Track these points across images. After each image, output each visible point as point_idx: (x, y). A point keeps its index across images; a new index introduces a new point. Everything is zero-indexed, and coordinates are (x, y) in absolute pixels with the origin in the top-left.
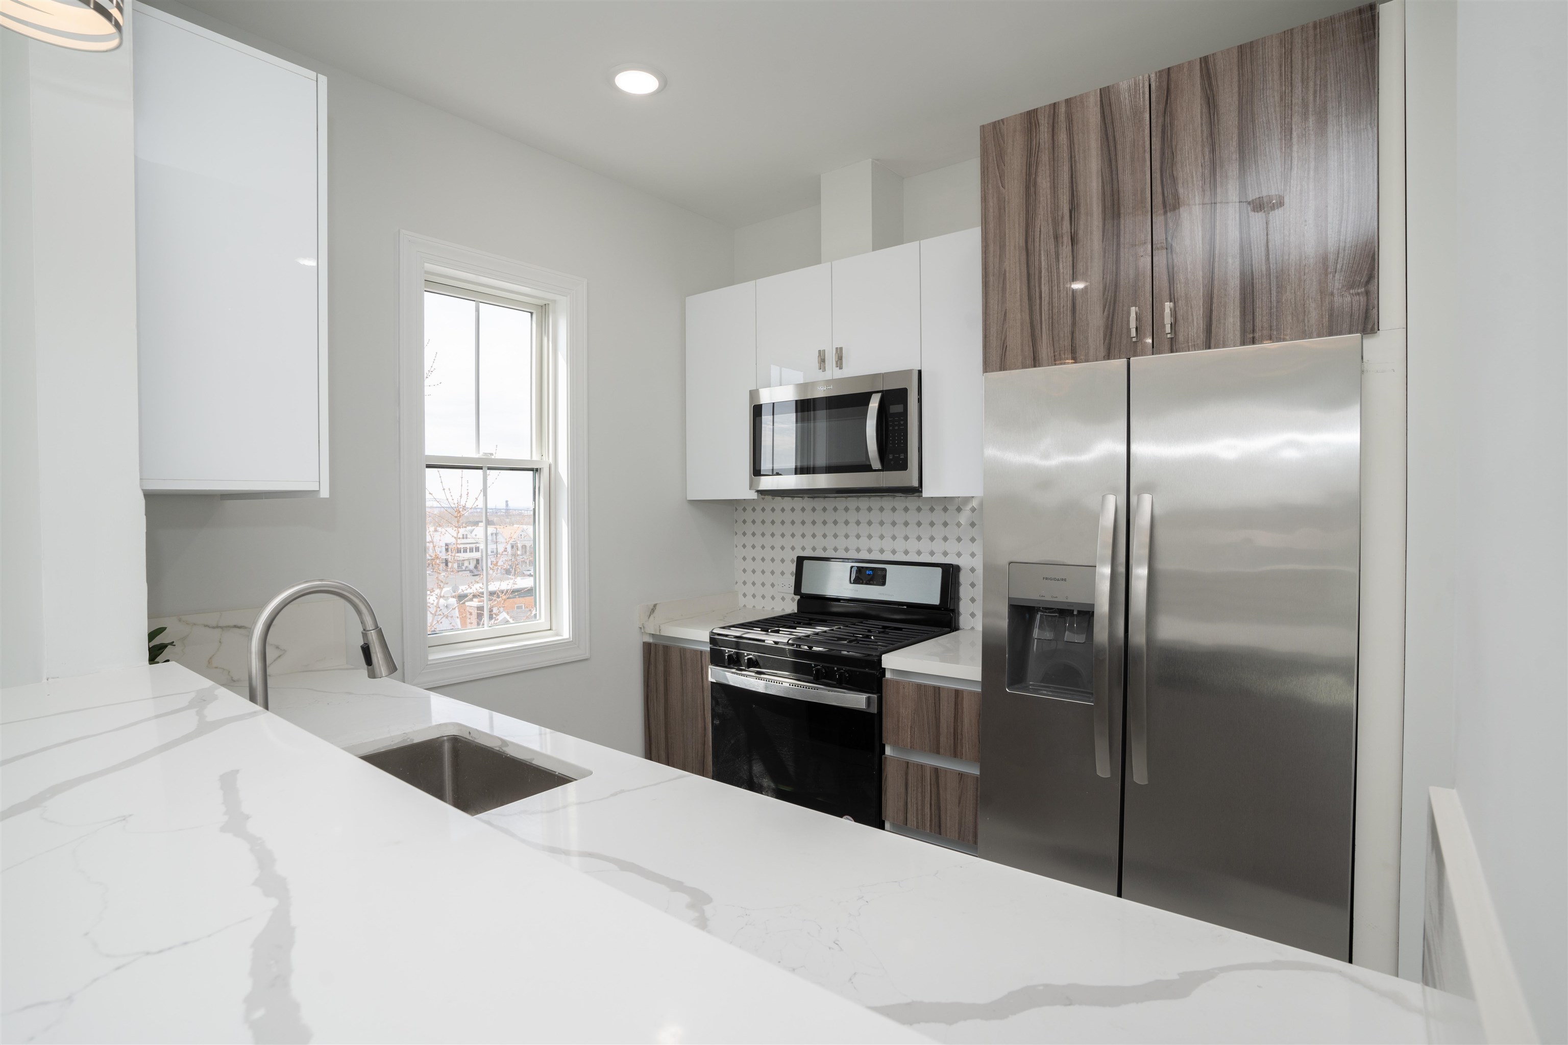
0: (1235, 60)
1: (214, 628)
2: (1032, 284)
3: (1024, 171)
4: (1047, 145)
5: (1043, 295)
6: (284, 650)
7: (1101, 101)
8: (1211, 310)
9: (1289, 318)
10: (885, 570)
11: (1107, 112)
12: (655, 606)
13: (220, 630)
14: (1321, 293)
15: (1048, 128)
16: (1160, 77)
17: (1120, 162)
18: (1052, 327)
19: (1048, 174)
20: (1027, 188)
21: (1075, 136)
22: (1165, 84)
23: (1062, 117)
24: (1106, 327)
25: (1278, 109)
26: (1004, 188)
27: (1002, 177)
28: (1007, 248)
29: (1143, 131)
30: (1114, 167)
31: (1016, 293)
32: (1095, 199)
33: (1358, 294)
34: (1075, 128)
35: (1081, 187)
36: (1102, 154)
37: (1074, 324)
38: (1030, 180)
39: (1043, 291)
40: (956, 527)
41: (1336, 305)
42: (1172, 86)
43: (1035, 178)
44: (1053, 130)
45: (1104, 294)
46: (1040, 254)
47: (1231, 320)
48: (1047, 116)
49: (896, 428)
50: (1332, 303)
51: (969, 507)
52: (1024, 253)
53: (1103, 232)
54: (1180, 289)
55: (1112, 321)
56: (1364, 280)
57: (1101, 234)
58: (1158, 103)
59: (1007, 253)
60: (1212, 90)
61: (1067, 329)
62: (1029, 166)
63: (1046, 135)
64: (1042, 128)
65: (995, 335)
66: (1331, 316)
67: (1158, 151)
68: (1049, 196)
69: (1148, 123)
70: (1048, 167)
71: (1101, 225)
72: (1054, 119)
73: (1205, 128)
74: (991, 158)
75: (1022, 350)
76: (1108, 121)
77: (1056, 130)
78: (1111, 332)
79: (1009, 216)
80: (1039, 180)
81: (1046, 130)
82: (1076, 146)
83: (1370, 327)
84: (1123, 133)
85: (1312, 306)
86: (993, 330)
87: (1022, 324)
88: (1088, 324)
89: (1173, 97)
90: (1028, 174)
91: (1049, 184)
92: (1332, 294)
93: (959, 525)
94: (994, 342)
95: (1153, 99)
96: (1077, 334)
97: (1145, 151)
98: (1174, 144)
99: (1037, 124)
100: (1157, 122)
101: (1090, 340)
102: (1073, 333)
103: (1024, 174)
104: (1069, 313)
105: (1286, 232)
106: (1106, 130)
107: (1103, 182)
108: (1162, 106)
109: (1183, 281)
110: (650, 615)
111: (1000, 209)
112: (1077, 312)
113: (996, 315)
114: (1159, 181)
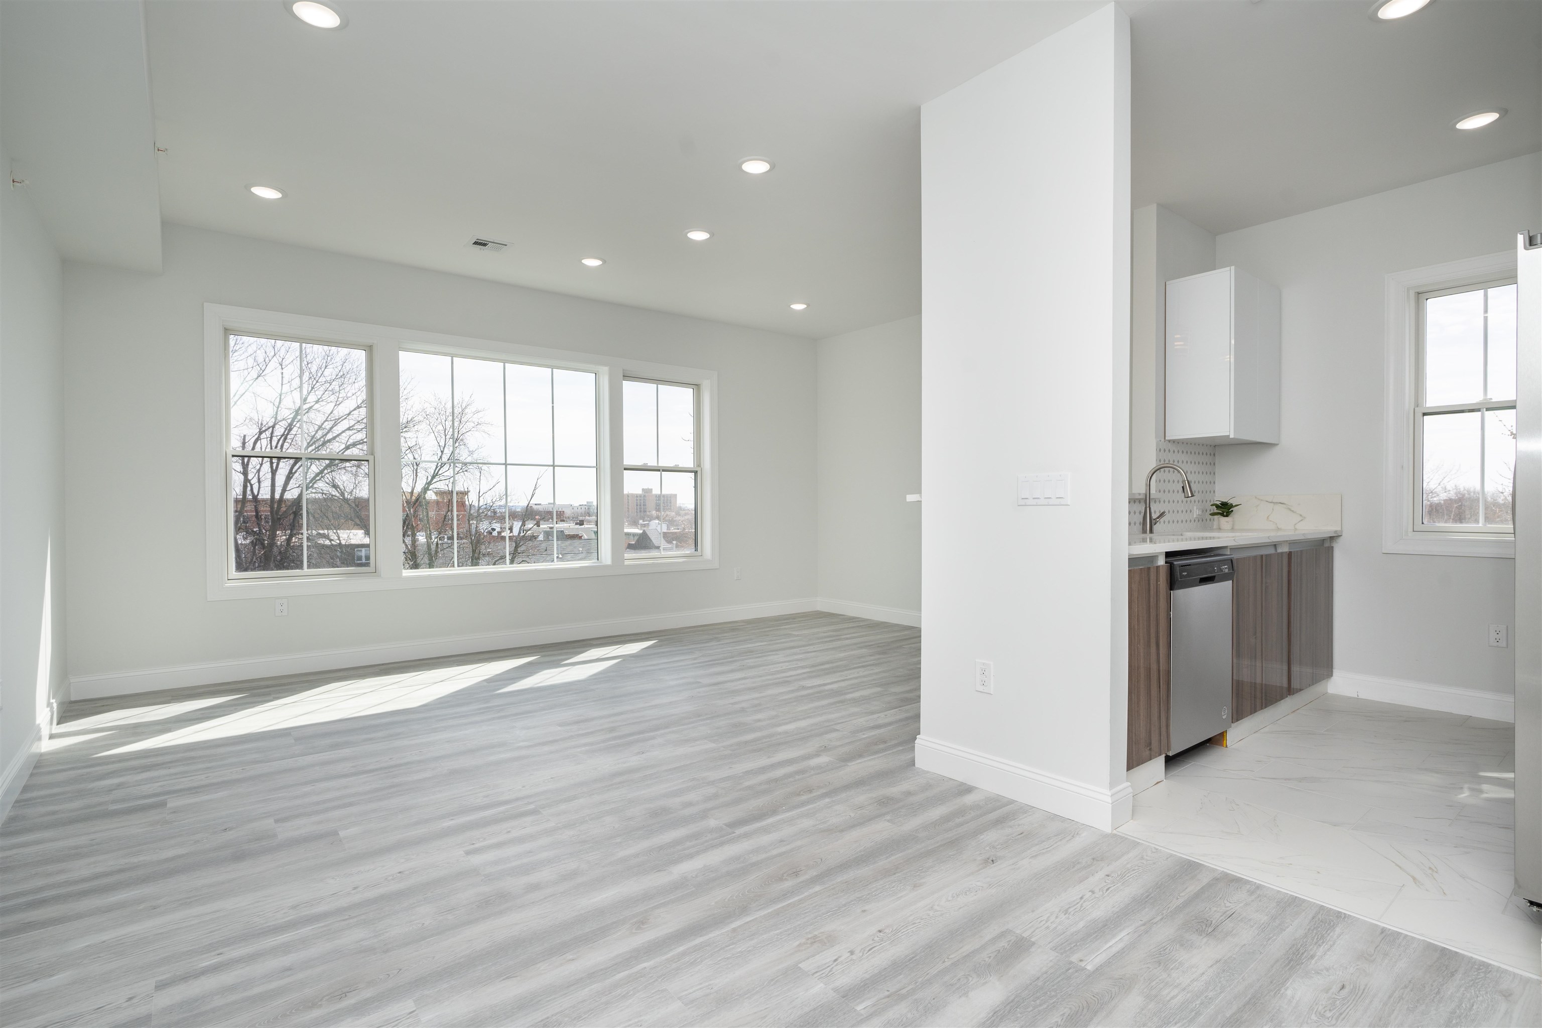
1: (1270, 503)
6: (1304, 517)
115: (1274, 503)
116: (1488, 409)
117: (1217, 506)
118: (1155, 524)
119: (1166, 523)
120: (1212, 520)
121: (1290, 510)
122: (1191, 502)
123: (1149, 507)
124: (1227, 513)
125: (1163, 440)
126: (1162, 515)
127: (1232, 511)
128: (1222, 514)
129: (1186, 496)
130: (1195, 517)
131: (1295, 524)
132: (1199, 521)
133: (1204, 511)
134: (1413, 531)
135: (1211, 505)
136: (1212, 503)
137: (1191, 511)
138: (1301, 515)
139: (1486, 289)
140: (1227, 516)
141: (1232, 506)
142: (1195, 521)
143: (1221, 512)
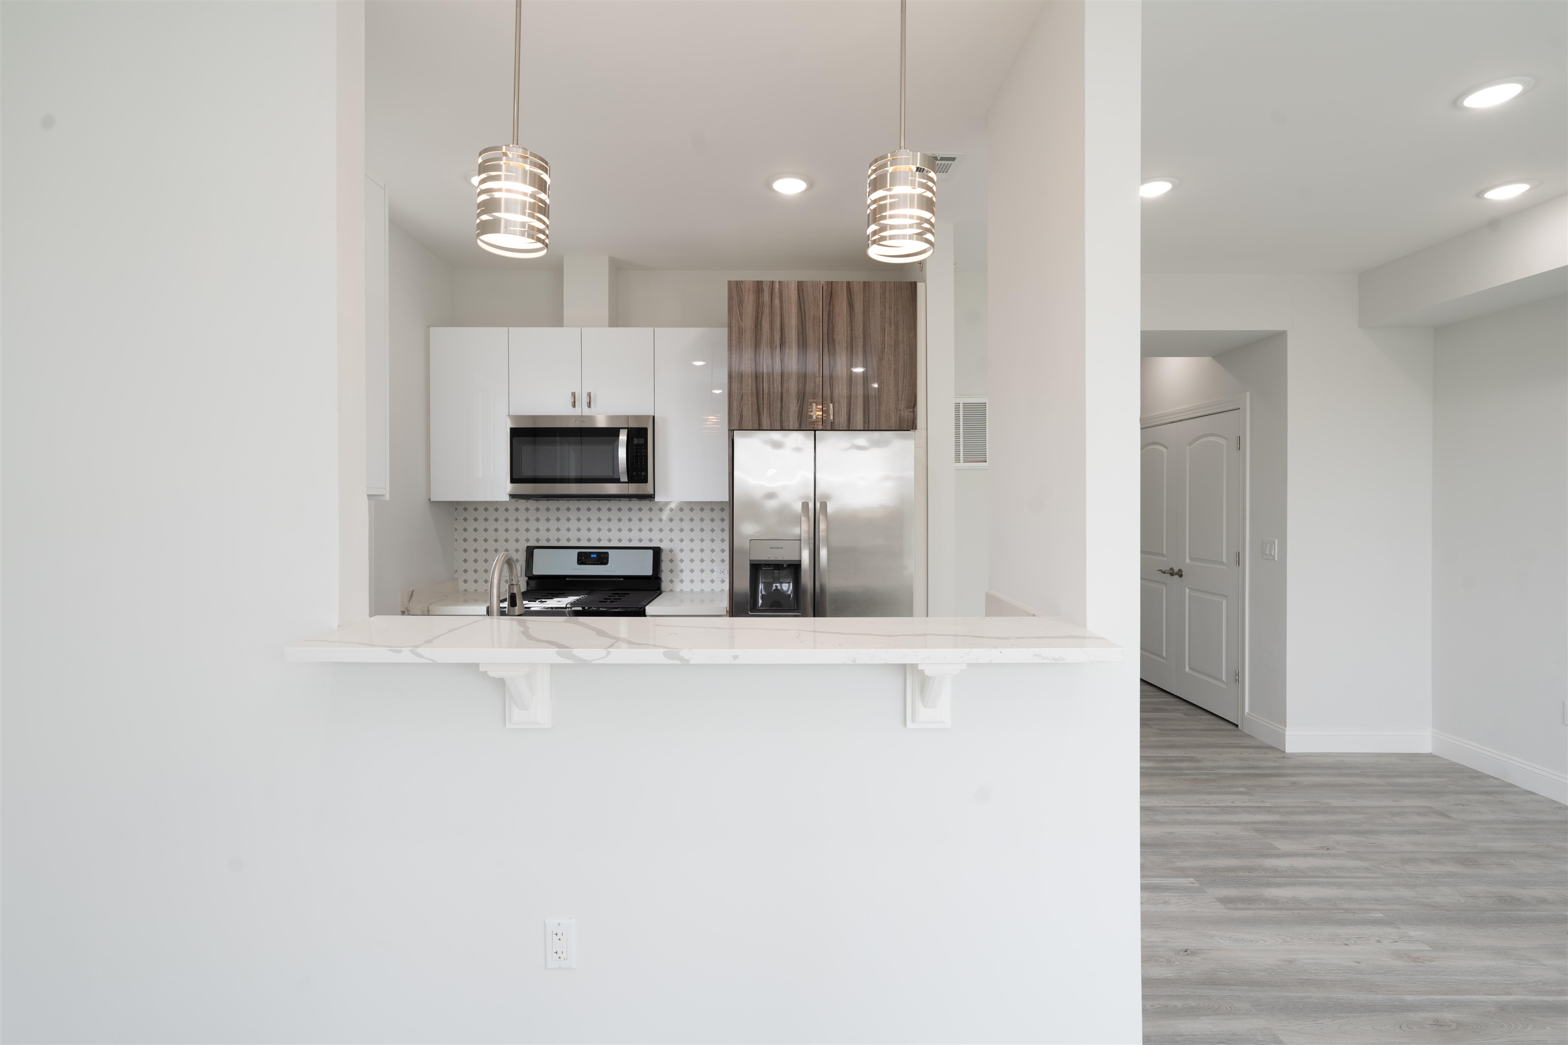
0: (862, 288)
2: (758, 381)
3: (754, 315)
4: (768, 304)
5: (764, 389)
7: (798, 288)
8: (850, 410)
9: (884, 419)
10: (607, 553)
11: (801, 295)
12: (413, 592)
14: (896, 409)
15: (769, 294)
16: (828, 284)
17: (807, 324)
18: (770, 407)
19: (768, 320)
20: (756, 326)
21: (784, 303)
22: (830, 289)
23: (777, 290)
24: (799, 412)
25: (879, 318)
26: (742, 322)
27: (741, 315)
28: (744, 358)
29: (819, 311)
30: (804, 326)
31: (748, 385)
32: (794, 341)
33: (910, 412)
34: (784, 299)
35: (786, 332)
36: (798, 317)
37: (782, 408)
38: (758, 322)
39: (764, 386)
40: (659, 522)
41: (902, 415)
42: (833, 292)
43: (761, 321)
44: (772, 296)
45: (798, 394)
46: (763, 365)
47: (859, 416)
48: (768, 287)
49: (639, 454)
50: (900, 414)
51: (669, 507)
52: (754, 363)
53: (798, 360)
54: (836, 399)
55: (802, 409)
56: (912, 406)
57: (797, 360)
58: (827, 298)
59: (744, 360)
60: (851, 300)
61: (779, 410)
62: (757, 313)
63: (767, 298)
64: (765, 293)
65: (736, 407)
66: (900, 420)
67: (826, 323)
68: (769, 333)
69: (821, 307)
70: (768, 316)
71: (797, 356)
72: (772, 290)
73: (848, 318)
74: (734, 302)
75: (752, 419)
76: (802, 300)
77: (773, 296)
78: (802, 415)
79: (745, 339)
80: (763, 322)
81: (767, 295)
82: (784, 309)
83: (914, 427)
84: (809, 309)
85: (893, 414)
86: (735, 404)
87: (752, 403)
88: (789, 409)
89: (833, 297)
90: (757, 318)
91: (768, 326)
92: (900, 410)
93: (661, 520)
94: (735, 412)
95: (824, 296)
96: (783, 413)
97: (820, 322)
98: (834, 321)
99: (762, 290)
100: (826, 308)
101: (790, 418)
102: (781, 413)
103: (755, 317)
104: (779, 401)
105: (883, 378)
106: (800, 305)
107: (798, 333)
108: (828, 300)
109: (837, 393)
111: (739, 334)
112: (784, 401)
113: (736, 396)
114: (826, 339)
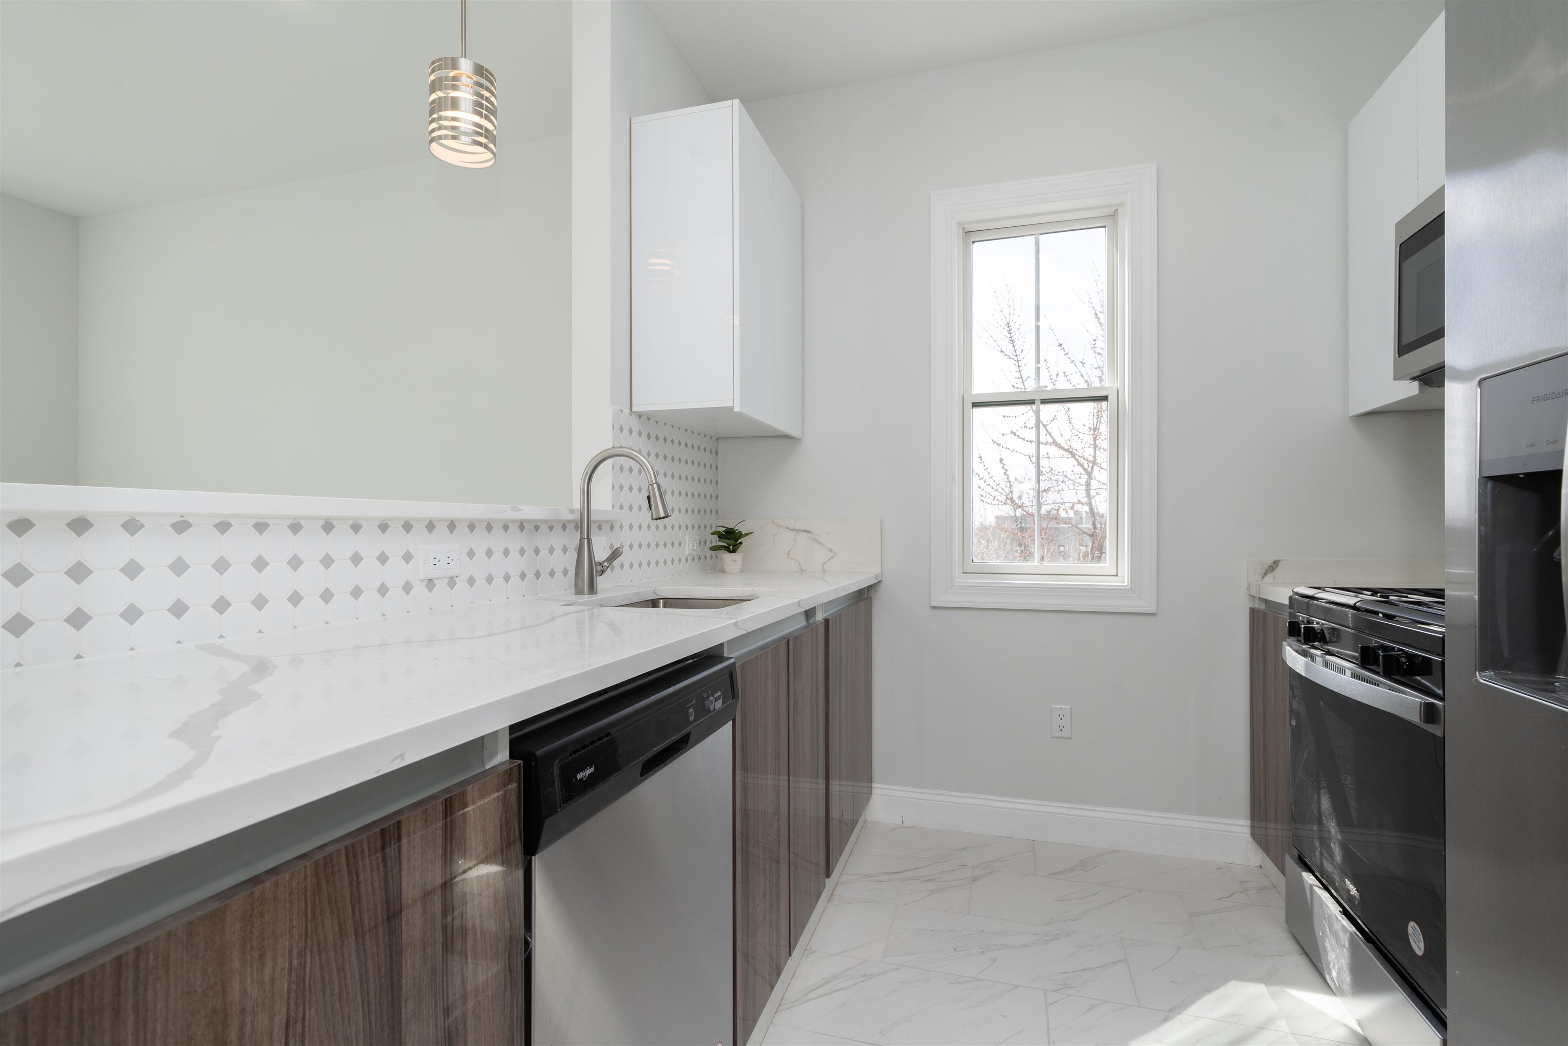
1: (792, 530)
6: (835, 553)
12: (1276, 563)
13: (795, 532)
110: (1265, 574)
115: (796, 530)
116: (1044, 402)
117: (721, 536)
118: (603, 572)
119: (627, 567)
120: (714, 557)
121: (817, 541)
122: (665, 527)
123: (588, 537)
124: (733, 546)
125: (627, 411)
126: (615, 554)
127: (741, 543)
128: (727, 549)
129: (655, 517)
130: (687, 554)
131: (824, 564)
132: (693, 559)
133: (704, 542)
134: (963, 573)
135: (712, 534)
136: (714, 529)
137: (680, 544)
138: (831, 550)
139: (1037, 236)
140: (734, 551)
141: (741, 535)
142: (687, 560)
143: (726, 545)
